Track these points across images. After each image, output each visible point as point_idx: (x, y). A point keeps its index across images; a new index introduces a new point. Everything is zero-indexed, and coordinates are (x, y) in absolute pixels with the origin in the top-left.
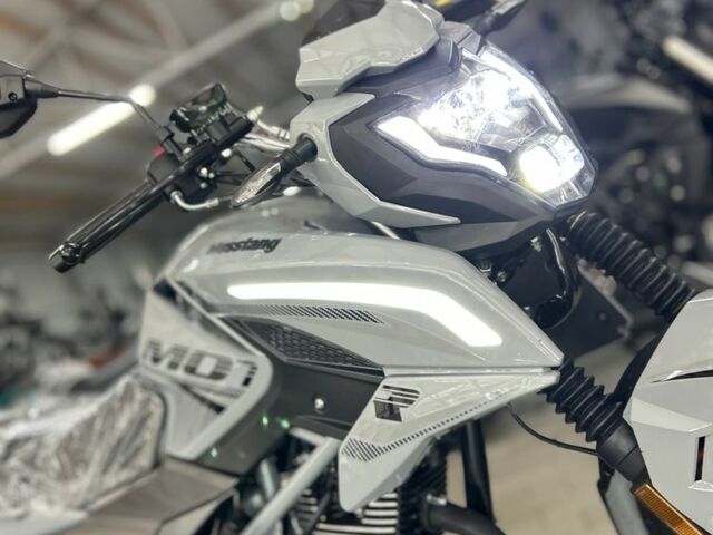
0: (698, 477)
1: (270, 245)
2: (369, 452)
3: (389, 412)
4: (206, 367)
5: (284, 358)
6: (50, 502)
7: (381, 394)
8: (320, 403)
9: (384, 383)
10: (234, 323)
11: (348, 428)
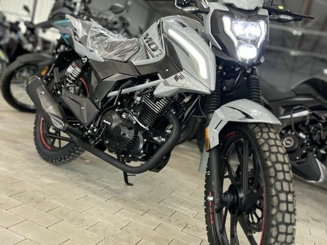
0: (216, 128)
1: (184, 26)
2: (166, 84)
3: (176, 78)
4: (153, 47)
5: (168, 55)
6: (99, 53)
7: (178, 74)
8: (167, 70)
9: (181, 72)
10: (165, 39)
11: (167, 78)
